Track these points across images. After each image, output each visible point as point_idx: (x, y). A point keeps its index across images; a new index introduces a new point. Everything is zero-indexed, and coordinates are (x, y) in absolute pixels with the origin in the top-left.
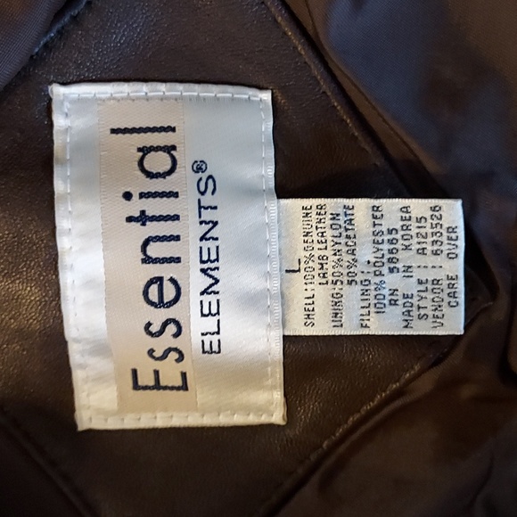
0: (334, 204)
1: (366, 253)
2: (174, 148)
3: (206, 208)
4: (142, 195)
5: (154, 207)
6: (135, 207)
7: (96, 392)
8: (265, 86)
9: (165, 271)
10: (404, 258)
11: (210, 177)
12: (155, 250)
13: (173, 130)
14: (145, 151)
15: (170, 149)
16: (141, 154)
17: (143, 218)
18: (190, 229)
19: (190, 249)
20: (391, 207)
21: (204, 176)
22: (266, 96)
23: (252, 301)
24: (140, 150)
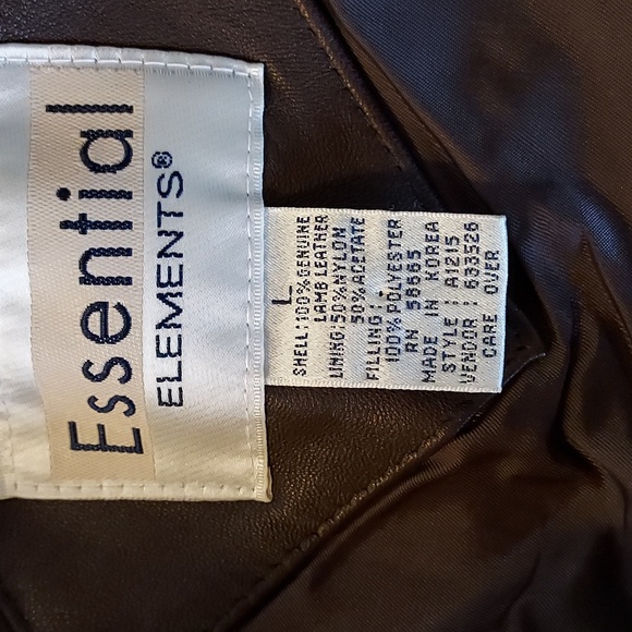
0: (338, 216)
1: (377, 282)
2: (129, 133)
3: (168, 215)
4: (83, 194)
5: (98, 210)
6: (73, 209)
7: (22, 451)
8: (256, 58)
9: (111, 295)
10: (428, 290)
11: (176, 174)
12: (97, 267)
13: (130, 110)
14: (91, 136)
15: (123, 135)
16: (85, 140)
17: (83, 225)
18: (146, 241)
19: (144, 268)
20: (413, 222)
21: (168, 172)
22: (257, 71)
23: (225, 338)
24: (84, 134)
